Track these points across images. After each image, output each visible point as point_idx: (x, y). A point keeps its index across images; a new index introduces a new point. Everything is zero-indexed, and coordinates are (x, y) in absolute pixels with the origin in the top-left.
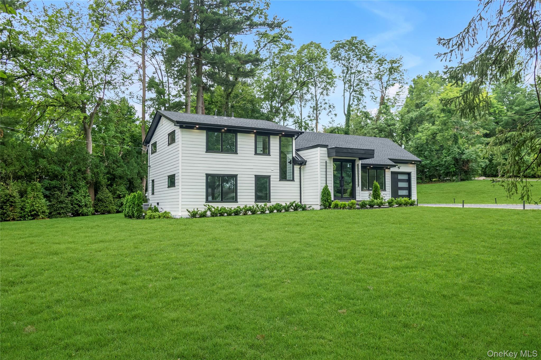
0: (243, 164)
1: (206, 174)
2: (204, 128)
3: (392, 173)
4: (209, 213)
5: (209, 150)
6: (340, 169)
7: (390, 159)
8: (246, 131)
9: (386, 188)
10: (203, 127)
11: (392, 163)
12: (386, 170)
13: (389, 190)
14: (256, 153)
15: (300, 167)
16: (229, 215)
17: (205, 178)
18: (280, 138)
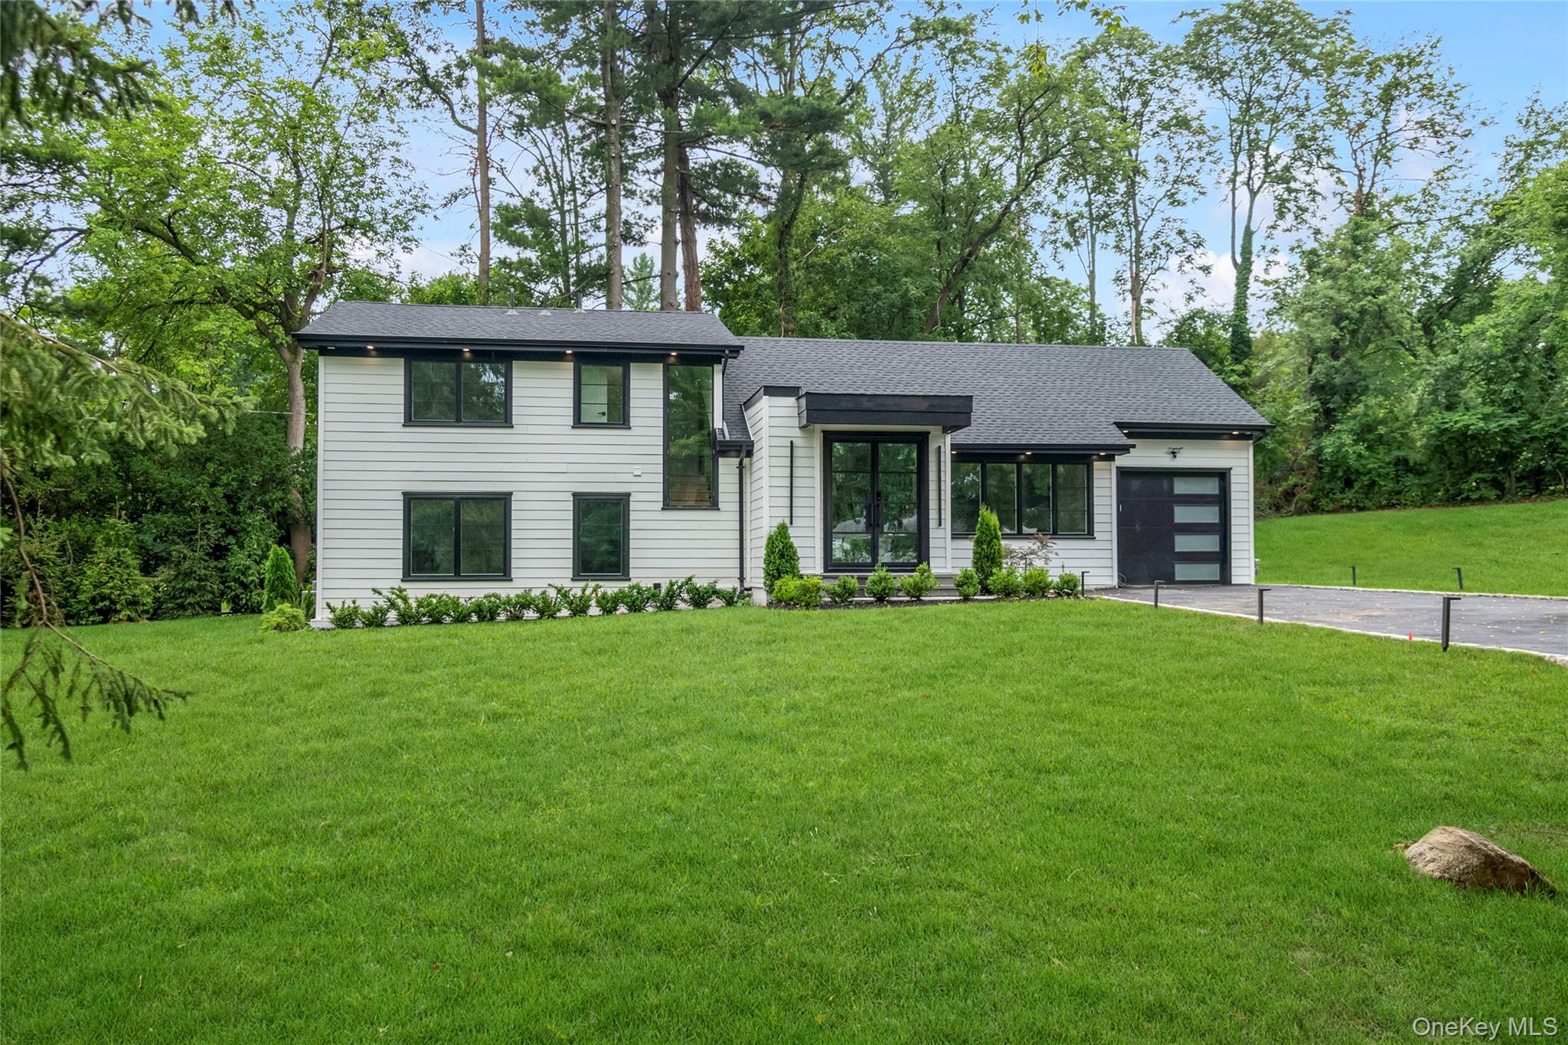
0: (531, 458)
1: (405, 494)
2: (400, 350)
3: (1124, 474)
4: (392, 615)
5: (412, 419)
6: (868, 468)
7: (1120, 426)
8: (545, 353)
9: (1097, 528)
10: (388, 348)
11: (1119, 438)
12: (1097, 465)
13: (1106, 536)
14: (578, 423)
15: (741, 463)
16: (462, 618)
17: (400, 505)
18: (666, 371)
